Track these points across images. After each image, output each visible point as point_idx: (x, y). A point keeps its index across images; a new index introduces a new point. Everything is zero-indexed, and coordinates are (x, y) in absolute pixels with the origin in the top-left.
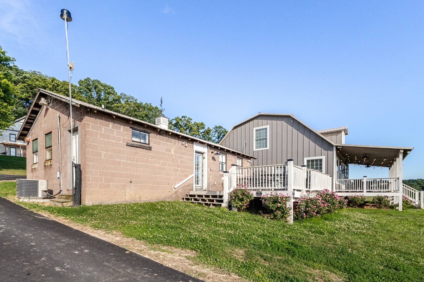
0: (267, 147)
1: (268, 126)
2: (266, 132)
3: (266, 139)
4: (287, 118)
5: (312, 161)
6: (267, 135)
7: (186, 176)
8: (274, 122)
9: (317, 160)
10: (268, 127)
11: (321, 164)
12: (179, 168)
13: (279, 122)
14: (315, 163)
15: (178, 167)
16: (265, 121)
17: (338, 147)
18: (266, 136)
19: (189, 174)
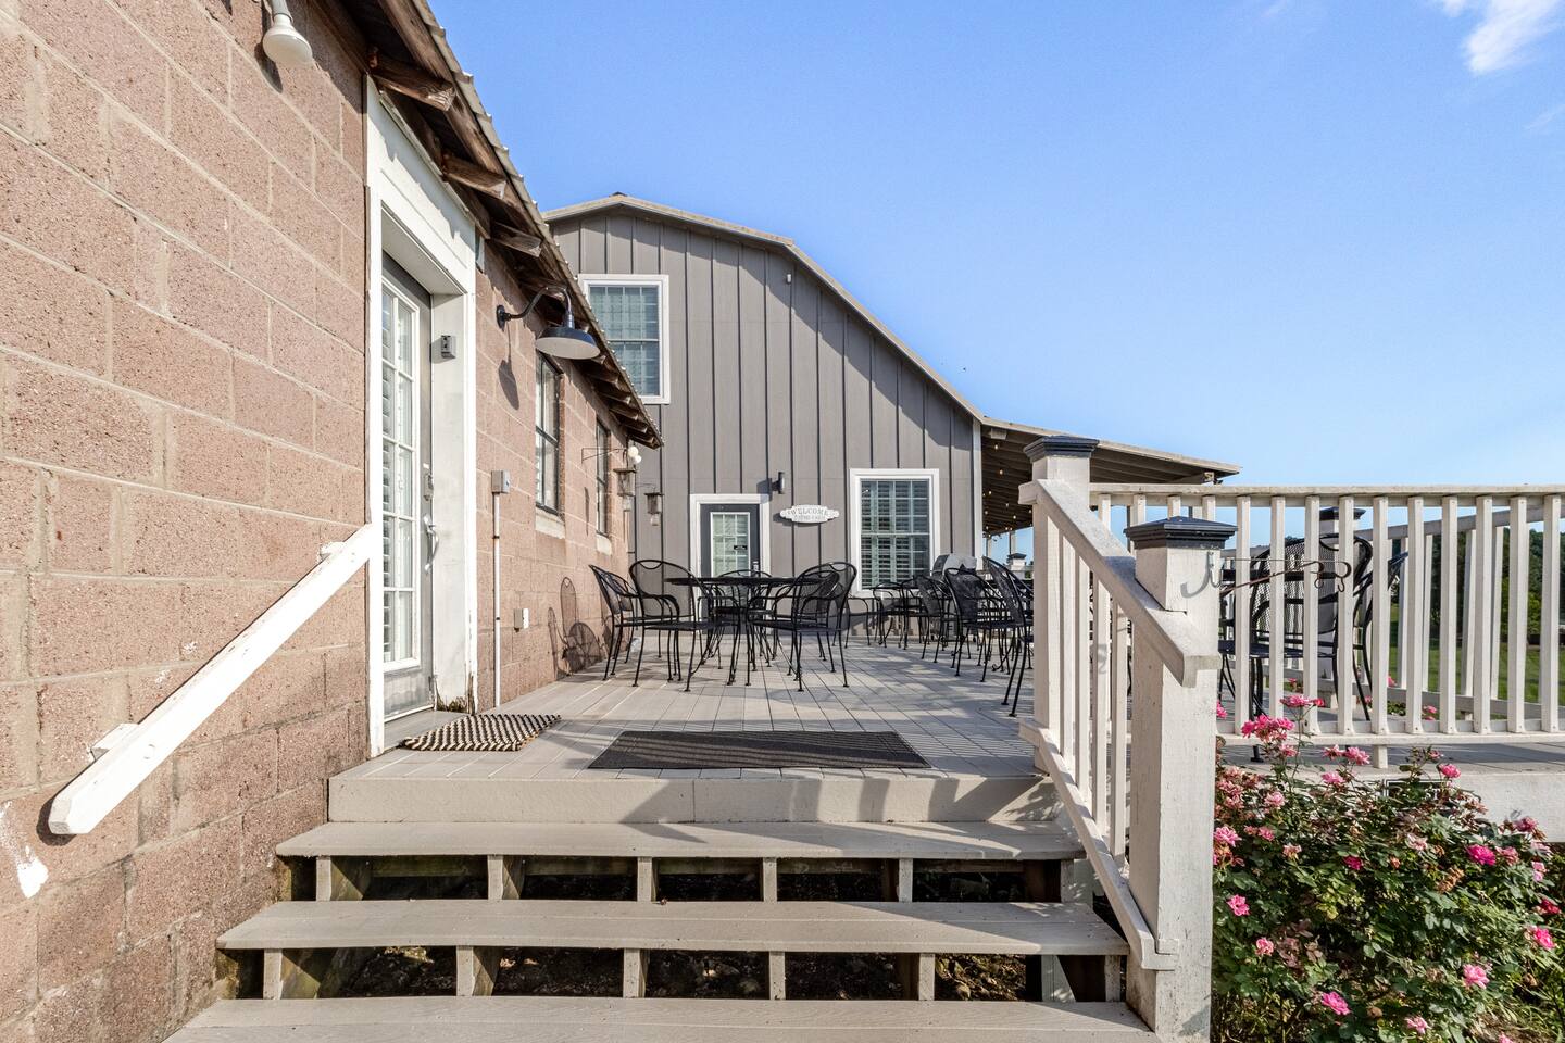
0: (657, 393)
1: (666, 278)
2: (653, 312)
3: (653, 347)
4: (769, 254)
5: (884, 486)
6: (656, 326)
7: (275, 549)
8: (699, 264)
9: (902, 486)
10: (663, 282)
11: (923, 507)
12: (146, 402)
13: (725, 272)
14: (893, 498)
15: (126, 376)
16: (645, 250)
17: (994, 436)
18: (653, 329)
19: (311, 521)
